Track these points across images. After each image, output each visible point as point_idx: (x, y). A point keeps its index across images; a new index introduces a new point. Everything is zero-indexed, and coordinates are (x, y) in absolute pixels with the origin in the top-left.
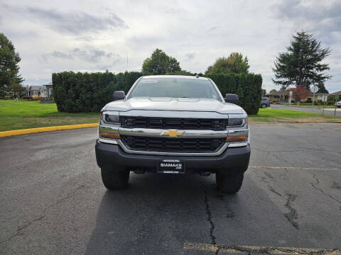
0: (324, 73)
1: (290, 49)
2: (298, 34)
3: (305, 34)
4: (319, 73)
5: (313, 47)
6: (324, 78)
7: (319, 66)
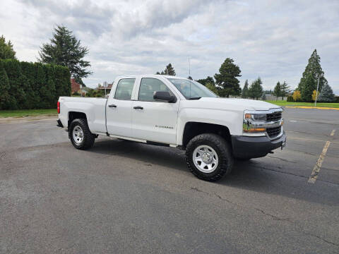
0: (87, 69)
1: (54, 41)
2: (60, 28)
3: (66, 29)
4: (82, 68)
5: (74, 44)
6: (87, 73)
7: (82, 62)
